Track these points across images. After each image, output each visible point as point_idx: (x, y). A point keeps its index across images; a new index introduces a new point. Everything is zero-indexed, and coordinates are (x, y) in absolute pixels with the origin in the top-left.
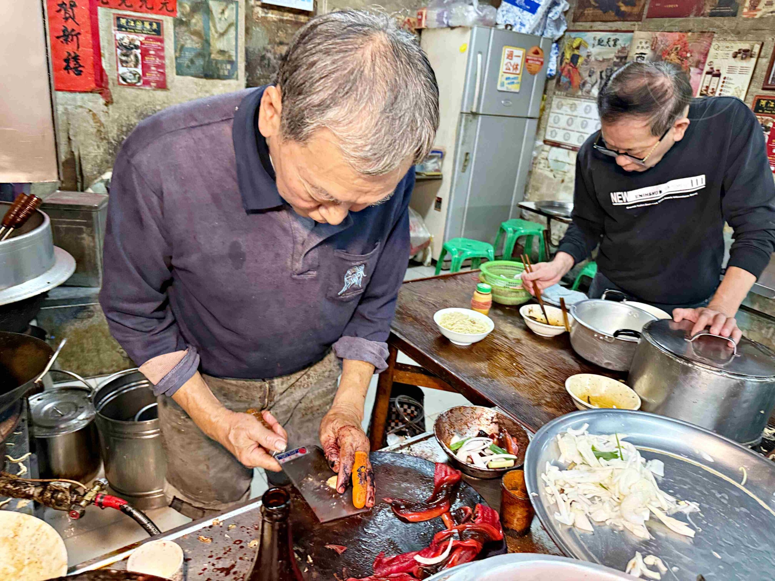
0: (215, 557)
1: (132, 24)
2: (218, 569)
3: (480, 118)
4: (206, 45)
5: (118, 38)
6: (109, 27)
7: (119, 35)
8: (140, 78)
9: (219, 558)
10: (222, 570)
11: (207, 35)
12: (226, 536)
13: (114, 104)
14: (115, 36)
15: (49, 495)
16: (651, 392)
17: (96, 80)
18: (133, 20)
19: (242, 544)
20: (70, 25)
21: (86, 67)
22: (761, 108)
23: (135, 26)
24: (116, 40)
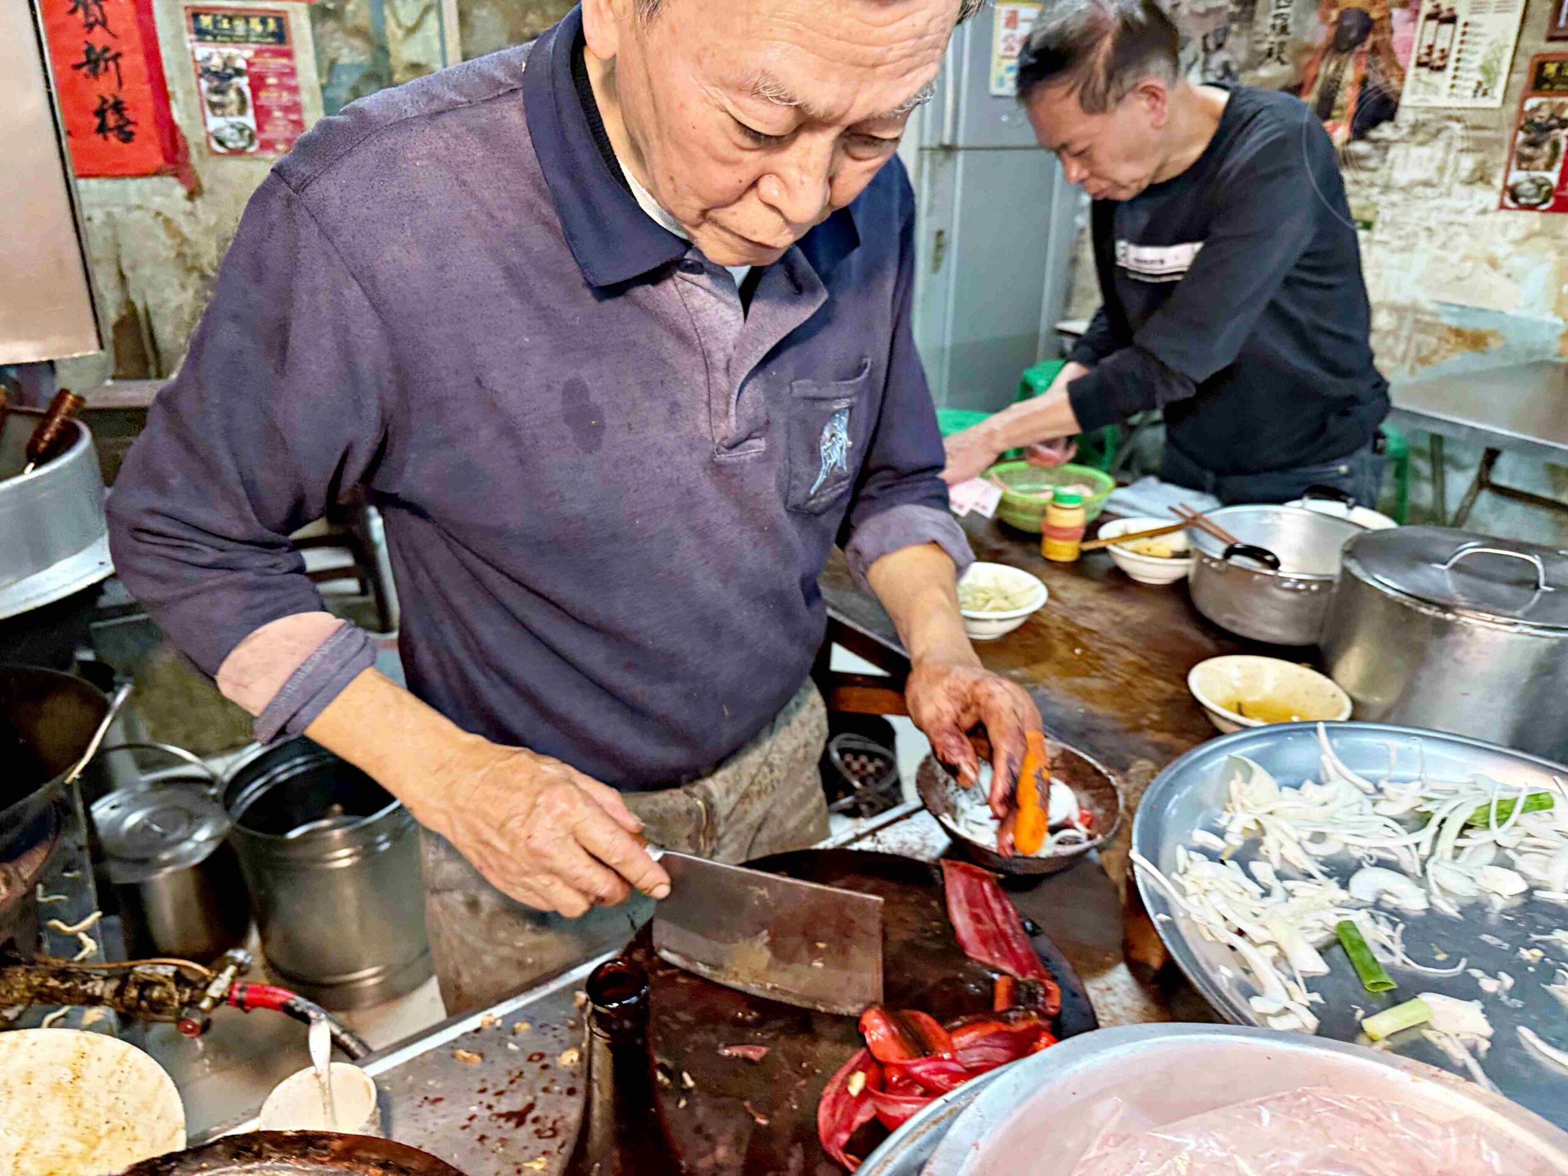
0: (491, 1091)
1: (225, 24)
2: (500, 1116)
3: (960, 157)
4: (380, 56)
5: (199, 57)
6: (178, 36)
7: (202, 51)
8: (252, 137)
9: (500, 1093)
10: (509, 1116)
11: (381, 34)
12: (512, 1046)
13: (205, 196)
14: (193, 53)
15: (134, 993)
16: (1371, 681)
17: (164, 150)
18: (225, 16)
19: (546, 1061)
20: (99, 38)
21: (141, 123)
22: (1546, 80)
23: (232, 28)
24: (195, 61)
